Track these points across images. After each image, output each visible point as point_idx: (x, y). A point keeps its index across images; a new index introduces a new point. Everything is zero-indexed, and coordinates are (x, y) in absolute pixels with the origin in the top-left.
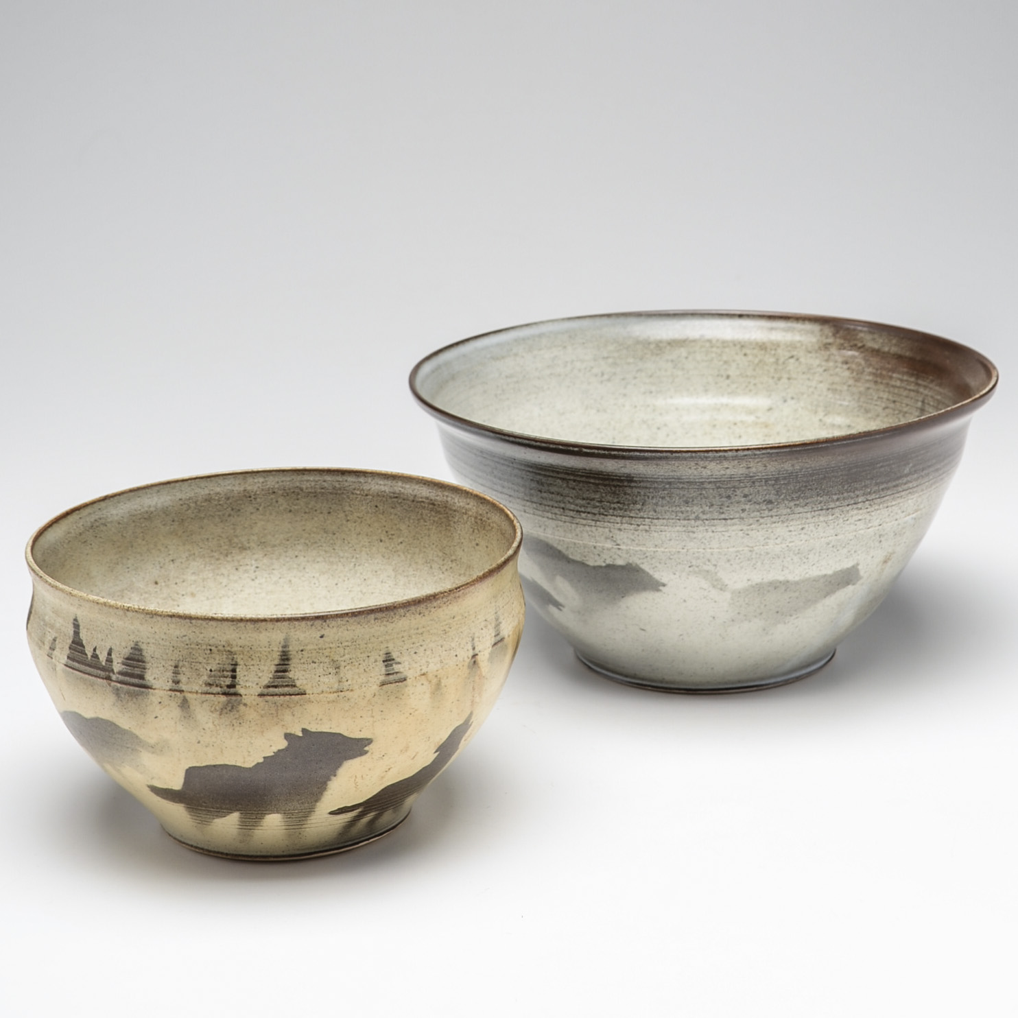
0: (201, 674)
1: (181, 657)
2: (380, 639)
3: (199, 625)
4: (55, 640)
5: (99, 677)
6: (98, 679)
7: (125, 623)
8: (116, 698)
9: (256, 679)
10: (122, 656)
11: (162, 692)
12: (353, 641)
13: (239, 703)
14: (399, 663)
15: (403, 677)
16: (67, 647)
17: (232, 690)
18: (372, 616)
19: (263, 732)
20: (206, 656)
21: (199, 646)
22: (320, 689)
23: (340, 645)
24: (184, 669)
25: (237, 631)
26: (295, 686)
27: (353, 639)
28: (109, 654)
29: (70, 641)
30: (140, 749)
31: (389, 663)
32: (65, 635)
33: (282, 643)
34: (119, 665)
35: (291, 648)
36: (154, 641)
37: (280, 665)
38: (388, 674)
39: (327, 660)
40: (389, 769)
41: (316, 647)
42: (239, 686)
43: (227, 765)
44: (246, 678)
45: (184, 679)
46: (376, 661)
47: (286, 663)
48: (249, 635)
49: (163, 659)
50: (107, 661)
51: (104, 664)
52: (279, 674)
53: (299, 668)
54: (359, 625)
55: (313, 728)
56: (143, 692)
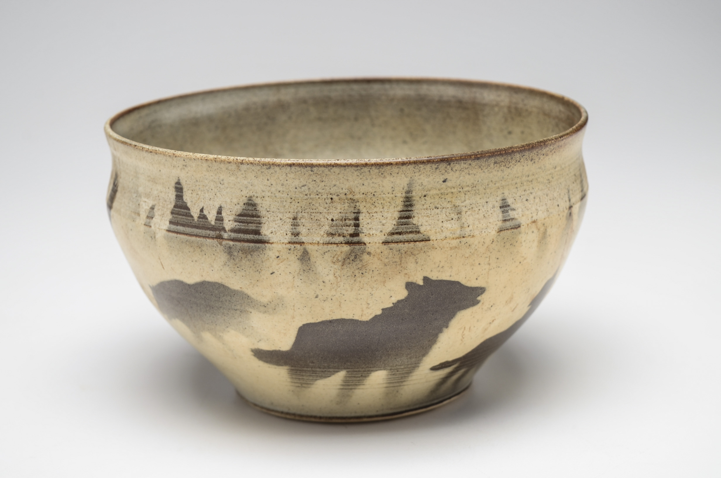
0: (322, 224)
1: (299, 209)
2: (497, 185)
3: (321, 172)
4: (152, 208)
5: (208, 237)
6: (208, 240)
7: (237, 178)
8: (229, 257)
9: (380, 227)
10: (234, 213)
11: (280, 246)
12: (474, 186)
13: (363, 252)
14: (514, 210)
15: (517, 223)
16: (169, 212)
17: (355, 239)
18: (492, 160)
19: (384, 282)
20: (326, 206)
21: (320, 195)
22: (443, 236)
23: (461, 190)
24: (303, 220)
25: (361, 177)
26: (419, 232)
27: (473, 184)
28: (219, 212)
29: (171, 206)
30: (250, 310)
31: (505, 209)
32: (165, 201)
33: (406, 188)
34: (231, 222)
35: (414, 194)
36: (269, 194)
37: (403, 211)
38: (505, 220)
39: (449, 205)
40: (493, 321)
41: (438, 192)
42: (363, 234)
43: (344, 319)
44: (370, 226)
45: (304, 230)
46: (494, 207)
47: (410, 209)
48: (373, 180)
49: (280, 212)
50: (216, 220)
51: (213, 223)
52: (403, 220)
53: (423, 214)
54: (480, 169)
55: (434, 276)
56: (259, 248)
